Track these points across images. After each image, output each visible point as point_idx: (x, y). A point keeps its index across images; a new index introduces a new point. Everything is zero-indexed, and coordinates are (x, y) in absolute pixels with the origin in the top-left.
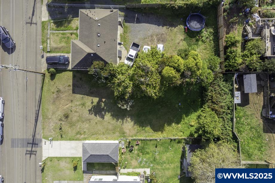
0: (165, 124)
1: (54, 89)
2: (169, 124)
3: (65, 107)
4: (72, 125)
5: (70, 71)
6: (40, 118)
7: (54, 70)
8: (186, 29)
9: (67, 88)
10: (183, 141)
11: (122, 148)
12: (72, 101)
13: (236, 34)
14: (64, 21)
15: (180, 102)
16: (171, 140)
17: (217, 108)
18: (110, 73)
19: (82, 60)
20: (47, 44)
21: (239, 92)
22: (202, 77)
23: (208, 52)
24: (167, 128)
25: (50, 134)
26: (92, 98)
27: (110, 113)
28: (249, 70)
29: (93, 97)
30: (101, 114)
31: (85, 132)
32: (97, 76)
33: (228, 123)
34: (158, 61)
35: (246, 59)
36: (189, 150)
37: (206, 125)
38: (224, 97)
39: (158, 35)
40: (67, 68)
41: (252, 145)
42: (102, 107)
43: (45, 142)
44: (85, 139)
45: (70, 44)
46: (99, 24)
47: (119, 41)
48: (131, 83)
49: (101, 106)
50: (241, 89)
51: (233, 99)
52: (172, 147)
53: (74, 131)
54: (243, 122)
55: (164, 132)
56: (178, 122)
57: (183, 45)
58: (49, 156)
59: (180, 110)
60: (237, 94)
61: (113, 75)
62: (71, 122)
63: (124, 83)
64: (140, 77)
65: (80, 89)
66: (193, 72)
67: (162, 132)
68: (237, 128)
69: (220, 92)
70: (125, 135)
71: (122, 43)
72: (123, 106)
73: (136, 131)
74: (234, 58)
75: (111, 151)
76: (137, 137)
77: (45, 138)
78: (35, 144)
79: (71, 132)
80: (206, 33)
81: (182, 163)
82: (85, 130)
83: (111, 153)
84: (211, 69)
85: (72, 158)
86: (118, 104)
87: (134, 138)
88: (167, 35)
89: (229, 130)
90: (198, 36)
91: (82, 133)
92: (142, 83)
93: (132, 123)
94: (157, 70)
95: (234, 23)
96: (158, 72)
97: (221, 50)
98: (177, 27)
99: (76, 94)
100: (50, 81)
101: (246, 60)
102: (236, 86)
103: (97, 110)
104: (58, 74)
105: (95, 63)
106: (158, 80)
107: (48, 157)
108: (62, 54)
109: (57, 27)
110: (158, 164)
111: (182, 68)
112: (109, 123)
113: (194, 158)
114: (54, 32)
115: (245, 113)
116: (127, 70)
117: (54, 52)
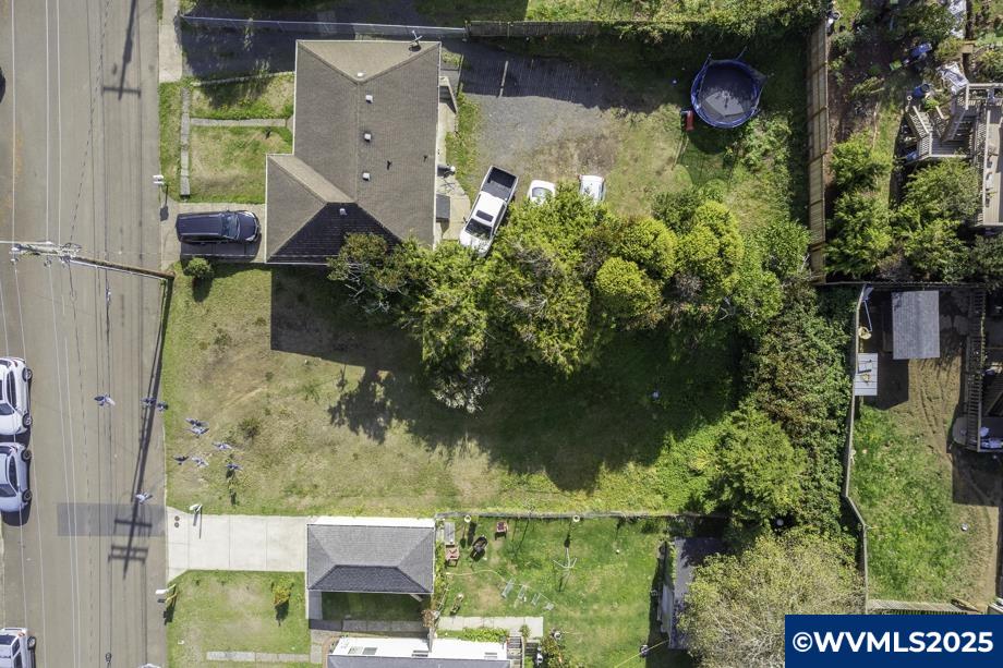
0: (600, 463)
1: (204, 333)
2: (617, 465)
3: (246, 399)
4: (270, 460)
5: (262, 267)
6: (159, 435)
7: (205, 262)
8: (690, 122)
9: (252, 330)
10: (664, 525)
11: (447, 546)
12: (269, 376)
13: (875, 142)
14: (239, 82)
15: (656, 387)
16: (622, 521)
17: (790, 413)
18: (407, 278)
19: (304, 229)
20: (179, 168)
21: (874, 357)
22: (739, 300)
23: (767, 207)
24: (608, 479)
25: (193, 490)
26: (342, 366)
27: (404, 422)
28: (915, 274)
29: (346, 364)
30: (371, 424)
31: (316, 486)
32: (359, 288)
33: (827, 466)
34: (583, 238)
35: (904, 233)
36: (683, 557)
37: (748, 470)
38: (818, 372)
39: (583, 141)
40: (253, 258)
41: (909, 545)
42: (377, 400)
43: (177, 518)
44: (317, 510)
45: (263, 168)
46: (369, 97)
47: (439, 160)
48: (484, 314)
49: (374, 396)
50: (880, 342)
51: (851, 381)
52: (624, 544)
53: (277, 482)
54: (882, 461)
55: (597, 492)
56: (647, 460)
57: (677, 180)
58: (192, 568)
59: (655, 417)
60: (867, 362)
61: (418, 288)
62: (267, 452)
63: (456, 317)
64: (516, 294)
65: (297, 334)
66: (707, 280)
67: (590, 493)
68: (860, 485)
69: (804, 354)
70: (459, 498)
71: (453, 169)
72: (452, 397)
73: (497, 487)
74: (862, 229)
75: (408, 553)
76: (500, 509)
77: (174, 505)
78: (142, 524)
79: (267, 485)
80: (764, 136)
81: (655, 602)
82: (316, 480)
83: (407, 562)
84: (773, 270)
85: (270, 574)
86: (433, 391)
87: (491, 510)
88: (617, 142)
89: (829, 489)
90: (733, 148)
91: (307, 489)
92: (523, 317)
93: (484, 459)
94: (578, 269)
95: (868, 100)
96: (581, 278)
97: (814, 199)
98: (654, 113)
99: (283, 353)
100: (192, 302)
101: (906, 238)
102: (863, 333)
103: (359, 411)
104: (219, 280)
105: (355, 240)
106: (579, 305)
107: (189, 571)
108: (235, 207)
109: (217, 104)
110: (572, 602)
111: (669, 262)
112: (401, 455)
113: (698, 586)
114: (205, 123)
115: (890, 431)
116: (468, 269)
117: (204, 199)
